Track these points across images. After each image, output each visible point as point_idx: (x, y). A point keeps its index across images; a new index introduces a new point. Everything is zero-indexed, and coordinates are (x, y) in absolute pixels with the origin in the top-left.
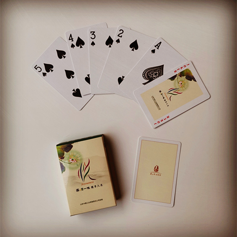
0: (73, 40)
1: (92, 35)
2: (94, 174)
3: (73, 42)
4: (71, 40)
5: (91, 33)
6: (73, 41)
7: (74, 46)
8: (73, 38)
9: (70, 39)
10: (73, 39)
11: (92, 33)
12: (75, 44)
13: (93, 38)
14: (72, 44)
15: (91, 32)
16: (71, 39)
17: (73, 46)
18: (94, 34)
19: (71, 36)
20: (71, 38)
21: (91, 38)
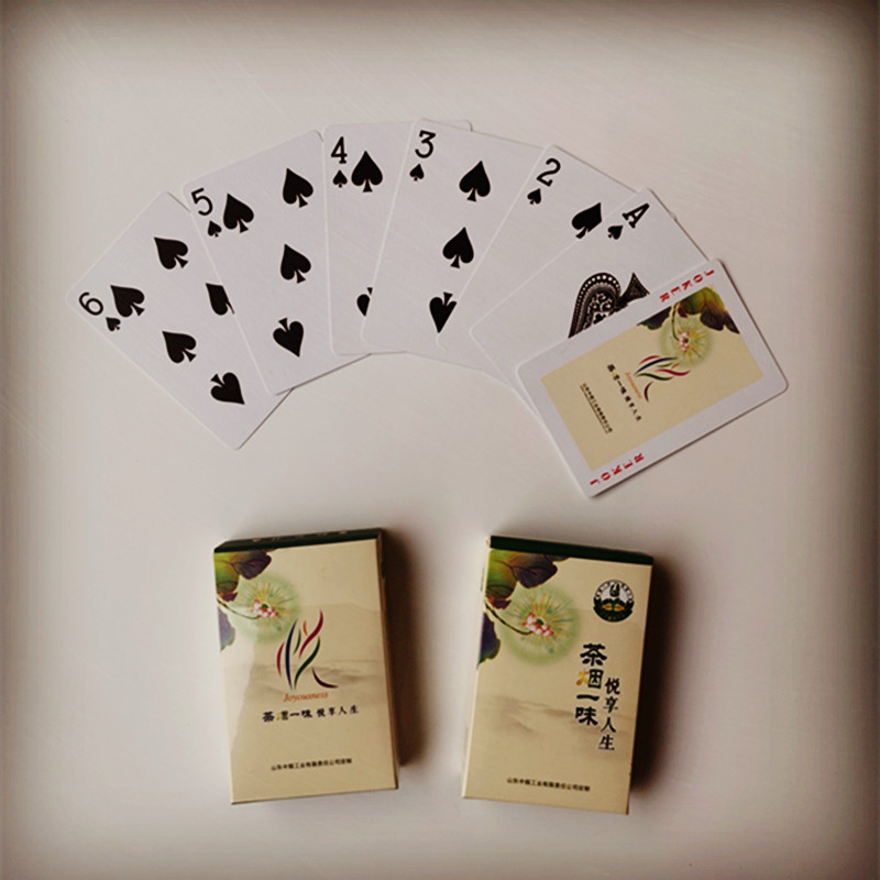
0: (346, 159)
1: (424, 141)
2: (332, 668)
3: (343, 165)
4: (339, 159)
5: (421, 135)
6: (343, 161)
7: (345, 181)
8: (346, 152)
9: (334, 155)
10: (346, 155)
11: (425, 136)
12: (348, 175)
13: (422, 152)
14: (340, 173)
15: (422, 133)
16: (338, 156)
17: (340, 179)
18: (431, 141)
19: (341, 142)
20: (339, 152)
21: (417, 152)
